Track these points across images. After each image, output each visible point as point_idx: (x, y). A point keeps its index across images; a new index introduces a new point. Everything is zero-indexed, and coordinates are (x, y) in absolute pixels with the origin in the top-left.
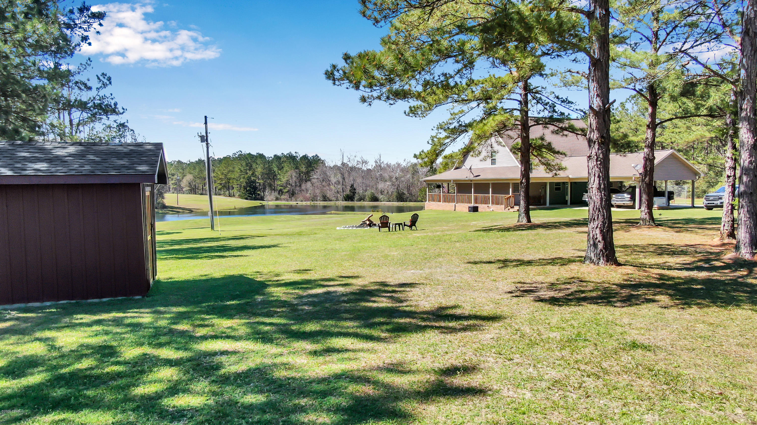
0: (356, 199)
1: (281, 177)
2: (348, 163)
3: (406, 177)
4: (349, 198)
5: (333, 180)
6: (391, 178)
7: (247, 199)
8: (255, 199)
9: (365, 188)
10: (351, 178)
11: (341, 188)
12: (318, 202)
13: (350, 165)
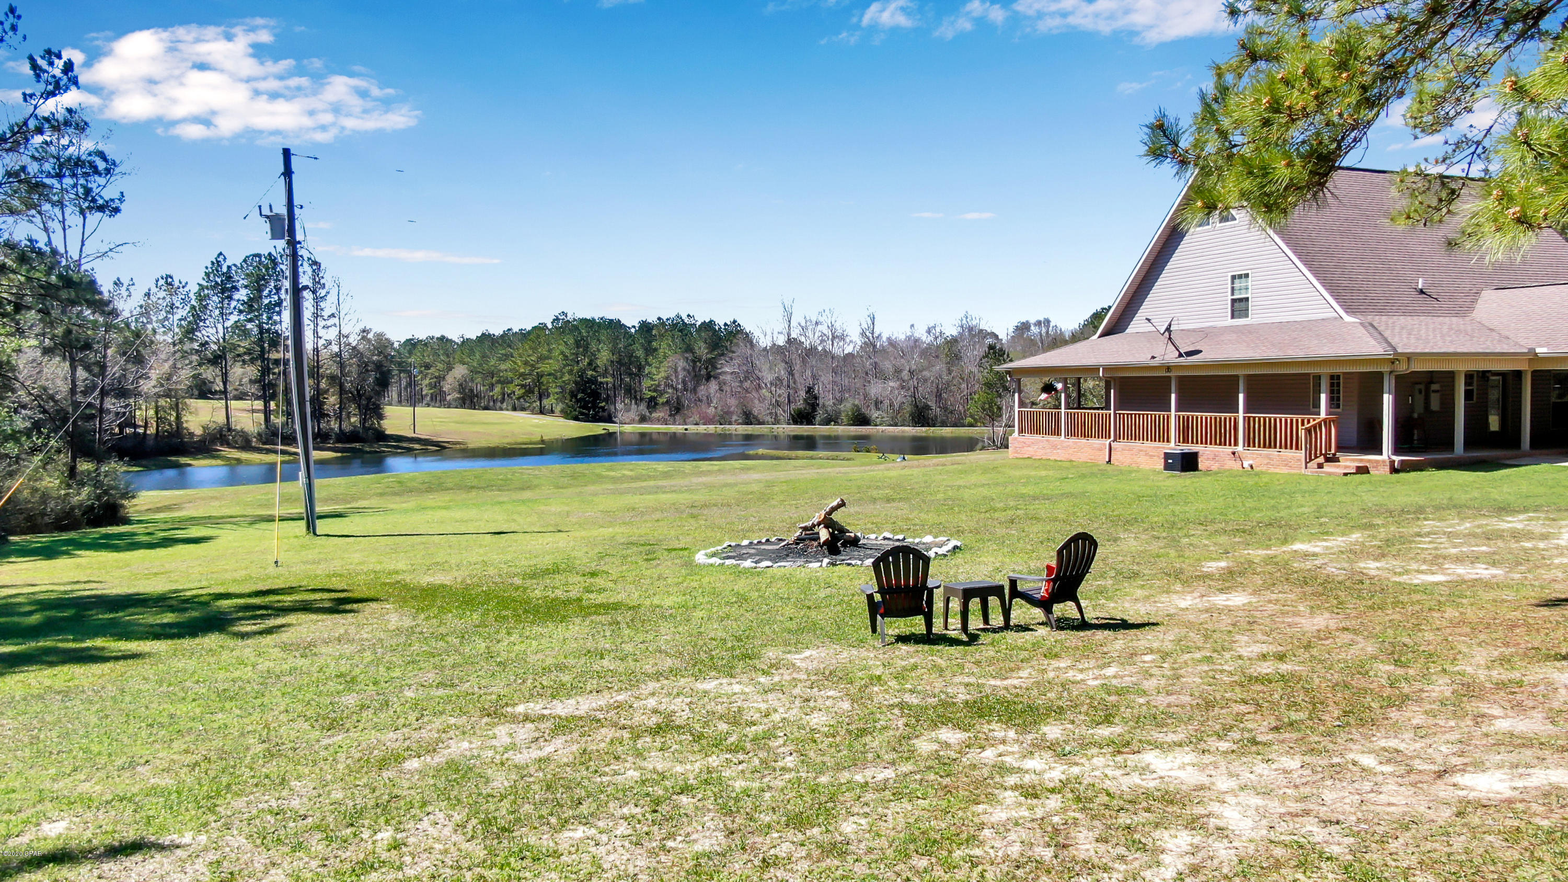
0: (818, 419)
1: (654, 371)
2: (803, 339)
3: (934, 369)
4: (803, 417)
5: (768, 377)
6: (898, 371)
7: (576, 419)
8: (595, 419)
9: (838, 395)
10: (809, 373)
11: (786, 395)
12: (734, 427)
13: (807, 344)
